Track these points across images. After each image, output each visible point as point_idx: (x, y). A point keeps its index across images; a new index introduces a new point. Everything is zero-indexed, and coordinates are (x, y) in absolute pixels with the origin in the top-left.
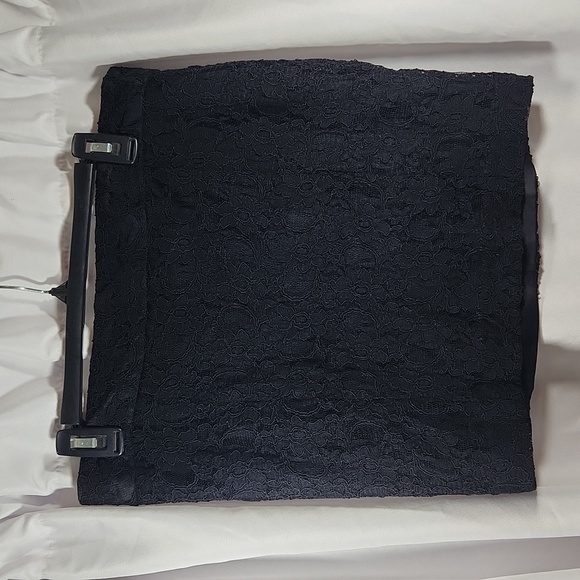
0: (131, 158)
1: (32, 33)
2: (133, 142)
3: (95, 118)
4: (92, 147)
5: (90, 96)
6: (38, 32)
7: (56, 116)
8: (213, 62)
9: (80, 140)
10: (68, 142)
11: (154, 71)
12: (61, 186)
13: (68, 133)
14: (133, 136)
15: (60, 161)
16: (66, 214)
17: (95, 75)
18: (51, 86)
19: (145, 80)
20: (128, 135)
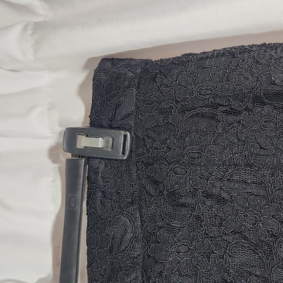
0: (124, 153)
1: (25, 29)
2: (125, 136)
3: (86, 111)
4: (83, 142)
5: (82, 87)
6: (30, 27)
7: (49, 109)
8: (209, 49)
9: (71, 134)
10: (60, 134)
11: (147, 62)
12: (53, 181)
13: (61, 126)
14: (126, 130)
15: (53, 153)
16: (57, 210)
17: (86, 66)
18: (45, 79)
19: (139, 71)
20: (119, 128)
